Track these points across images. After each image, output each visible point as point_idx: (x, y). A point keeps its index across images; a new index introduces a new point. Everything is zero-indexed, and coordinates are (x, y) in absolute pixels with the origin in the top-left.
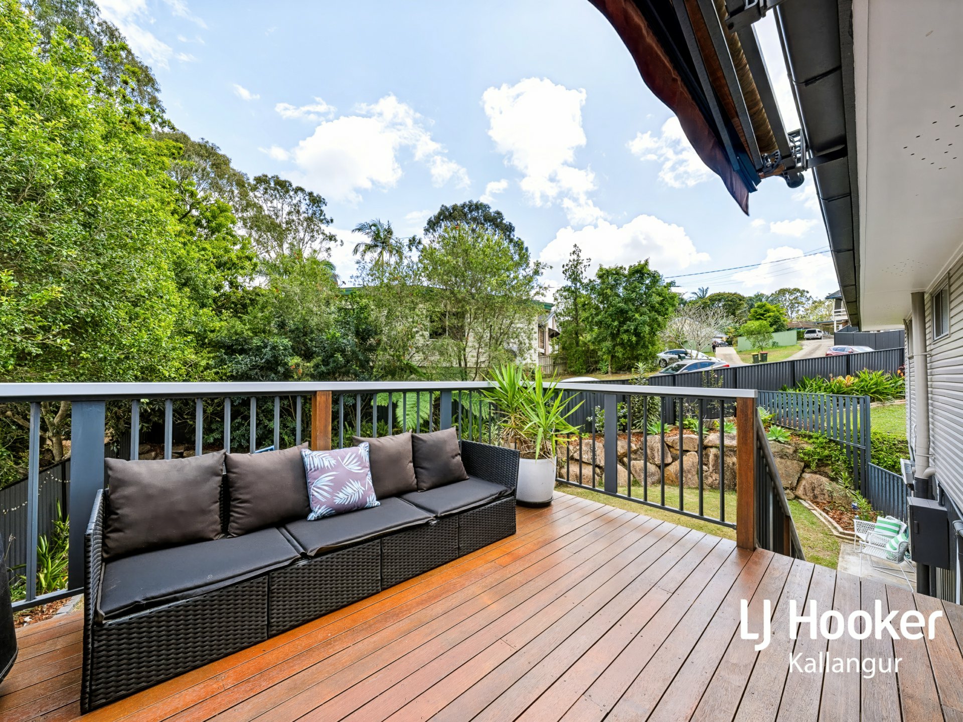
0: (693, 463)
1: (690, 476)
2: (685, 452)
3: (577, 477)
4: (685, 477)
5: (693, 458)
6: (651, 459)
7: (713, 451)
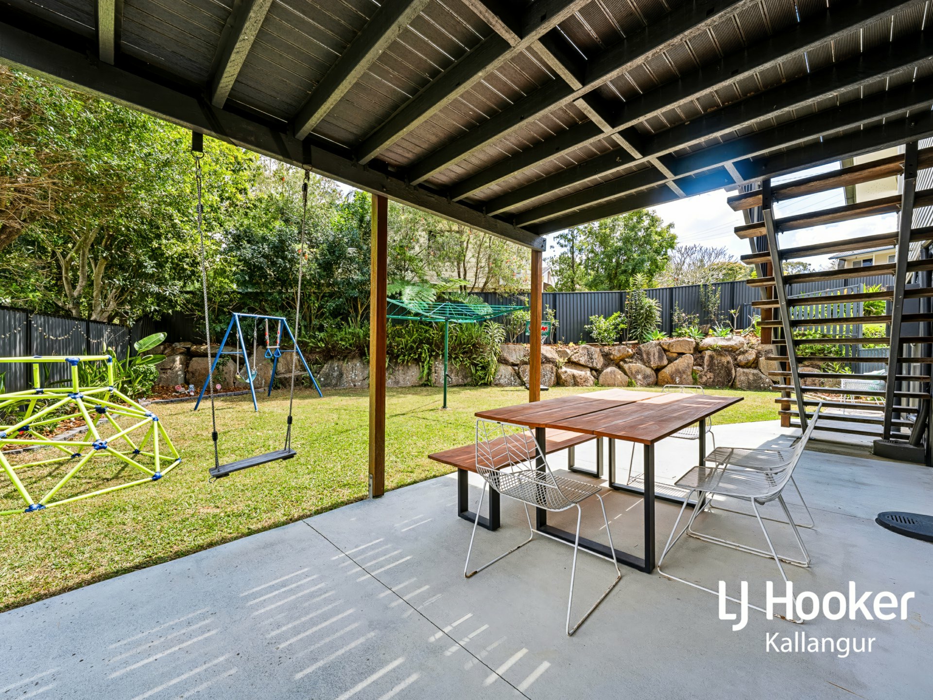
0: (689, 364)
1: (685, 376)
2: (681, 354)
3: (574, 377)
4: (681, 377)
5: (688, 360)
6: (647, 363)
7: (708, 353)
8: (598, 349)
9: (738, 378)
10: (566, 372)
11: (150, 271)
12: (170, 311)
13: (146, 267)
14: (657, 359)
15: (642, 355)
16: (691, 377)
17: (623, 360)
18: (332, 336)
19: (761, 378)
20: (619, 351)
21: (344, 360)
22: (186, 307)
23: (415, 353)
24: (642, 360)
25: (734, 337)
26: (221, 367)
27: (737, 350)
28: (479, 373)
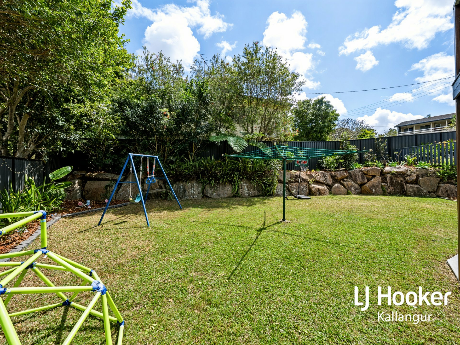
0: (379, 182)
1: (378, 189)
2: (373, 177)
3: (319, 190)
4: (375, 189)
5: (378, 180)
6: (355, 181)
7: (389, 176)
8: (329, 174)
9: (408, 190)
10: (314, 187)
11: (61, 123)
12: (73, 151)
13: (58, 121)
14: (361, 179)
15: (352, 177)
16: (381, 189)
17: (343, 179)
18: (179, 167)
19: (421, 190)
20: (340, 174)
21: (186, 182)
22: (84, 148)
23: (229, 177)
24: (352, 180)
25: (402, 167)
26: (108, 188)
27: (405, 174)
28: (268, 188)
